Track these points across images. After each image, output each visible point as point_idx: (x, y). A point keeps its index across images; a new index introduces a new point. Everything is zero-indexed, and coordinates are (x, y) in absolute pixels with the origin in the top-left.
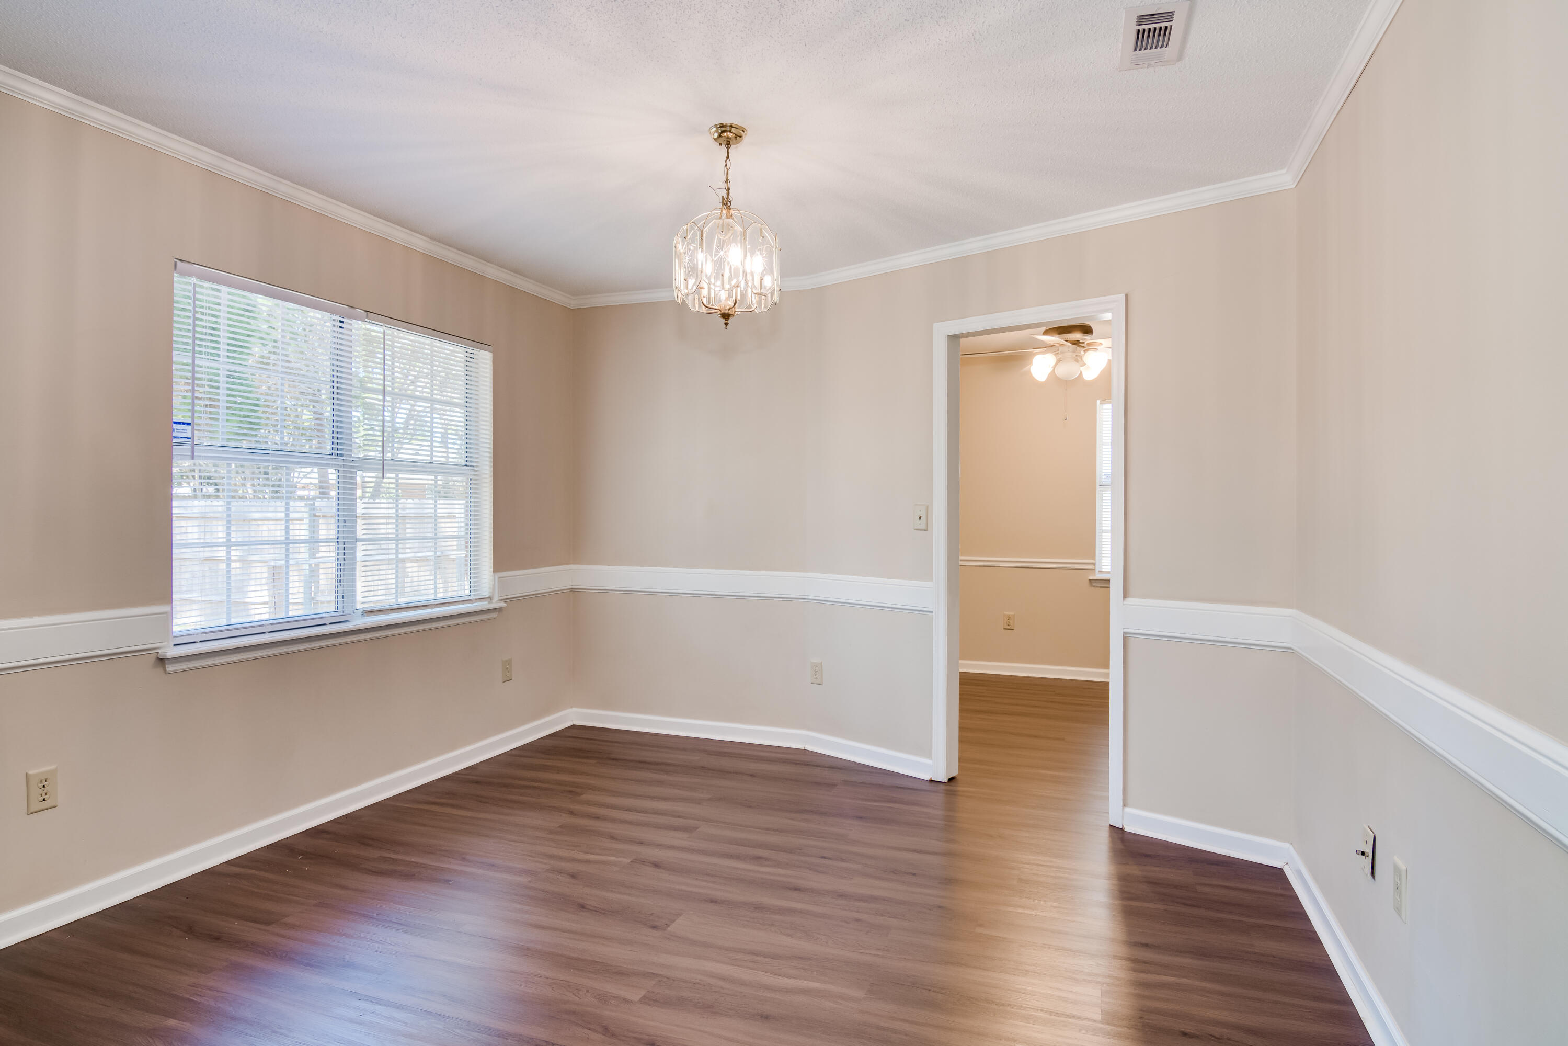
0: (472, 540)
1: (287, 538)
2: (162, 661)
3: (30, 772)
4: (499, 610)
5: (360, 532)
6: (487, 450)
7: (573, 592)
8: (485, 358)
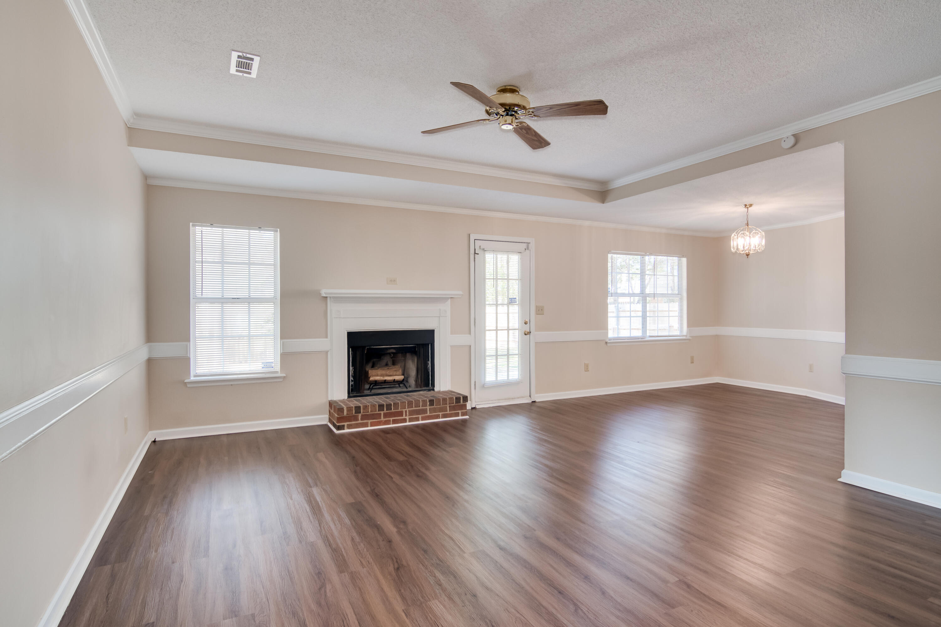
0: (681, 317)
1: (630, 316)
2: (606, 343)
3: (585, 362)
4: (689, 339)
5: (648, 315)
6: (685, 287)
7: (717, 336)
8: (684, 260)
